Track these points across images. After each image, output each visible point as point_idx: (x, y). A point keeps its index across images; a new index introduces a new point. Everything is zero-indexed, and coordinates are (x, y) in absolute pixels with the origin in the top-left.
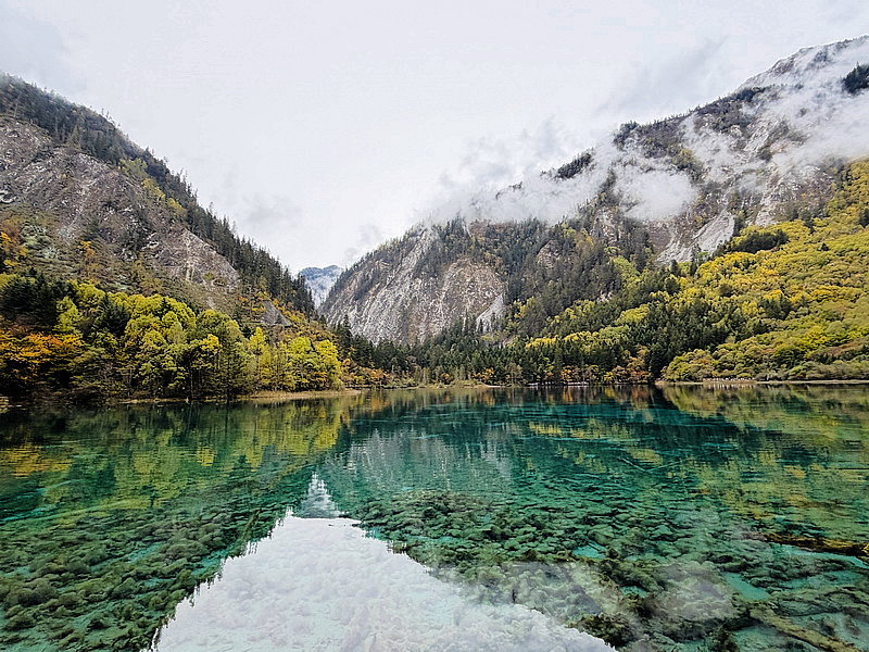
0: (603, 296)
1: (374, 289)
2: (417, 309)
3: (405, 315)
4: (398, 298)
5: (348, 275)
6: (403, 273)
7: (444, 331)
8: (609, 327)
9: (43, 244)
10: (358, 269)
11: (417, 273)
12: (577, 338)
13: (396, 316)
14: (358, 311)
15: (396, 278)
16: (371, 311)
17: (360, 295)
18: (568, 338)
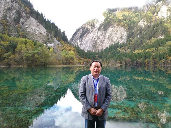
0: (160, 36)
1: (86, 35)
2: (99, 41)
3: (95, 43)
4: (93, 37)
5: (78, 30)
6: (95, 29)
7: (107, 47)
8: (162, 47)
10: (81, 28)
11: (99, 29)
12: (150, 50)
13: (92, 42)
14: (81, 41)
15: (93, 31)
16: (85, 41)
17: (82, 36)
18: (147, 50)
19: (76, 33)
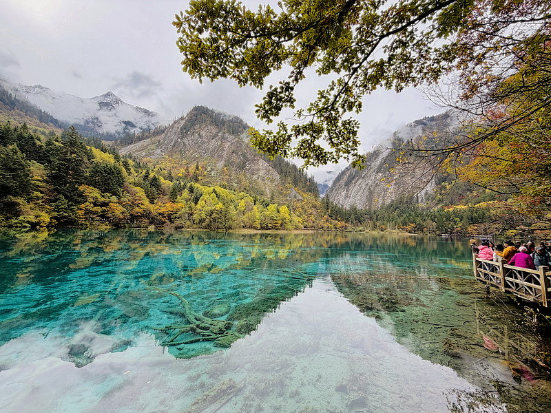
1: (355, 180)
2: (378, 189)
3: (371, 193)
4: (367, 184)
5: (343, 174)
6: (372, 170)
7: (393, 201)
9: (212, 170)
12: (485, 205)
13: (366, 193)
14: (347, 191)
15: (368, 173)
16: (353, 191)
17: (348, 184)
18: (478, 205)
19: (338, 179)
